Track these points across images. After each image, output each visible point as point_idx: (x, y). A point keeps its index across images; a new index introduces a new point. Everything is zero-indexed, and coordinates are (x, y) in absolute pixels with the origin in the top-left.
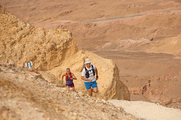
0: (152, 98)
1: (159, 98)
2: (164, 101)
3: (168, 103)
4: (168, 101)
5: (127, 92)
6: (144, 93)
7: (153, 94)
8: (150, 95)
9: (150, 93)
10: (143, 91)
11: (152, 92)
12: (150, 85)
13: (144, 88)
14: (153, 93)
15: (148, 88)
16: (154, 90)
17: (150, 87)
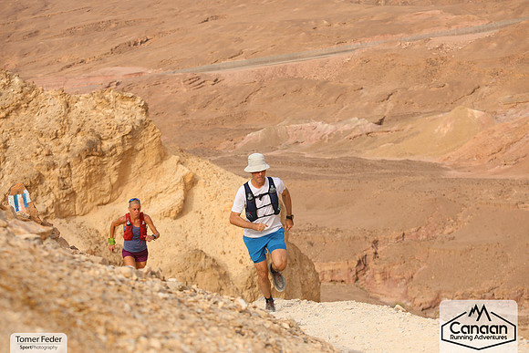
0: (384, 292)
1: (402, 291)
2: (418, 301)
3: (428, 305)
4: (429, 299)
5: (310, 275)
6: (361, 278)
7: (385, 279)
8: (378, 282)
9: (378, 277)
10: (357, 273)
11: (383, 273)
12: (376, 253)
13: (359, 262)
14: (385, 276)
15: (371, 264)
16: (388, 270)
17: (377, 260)
